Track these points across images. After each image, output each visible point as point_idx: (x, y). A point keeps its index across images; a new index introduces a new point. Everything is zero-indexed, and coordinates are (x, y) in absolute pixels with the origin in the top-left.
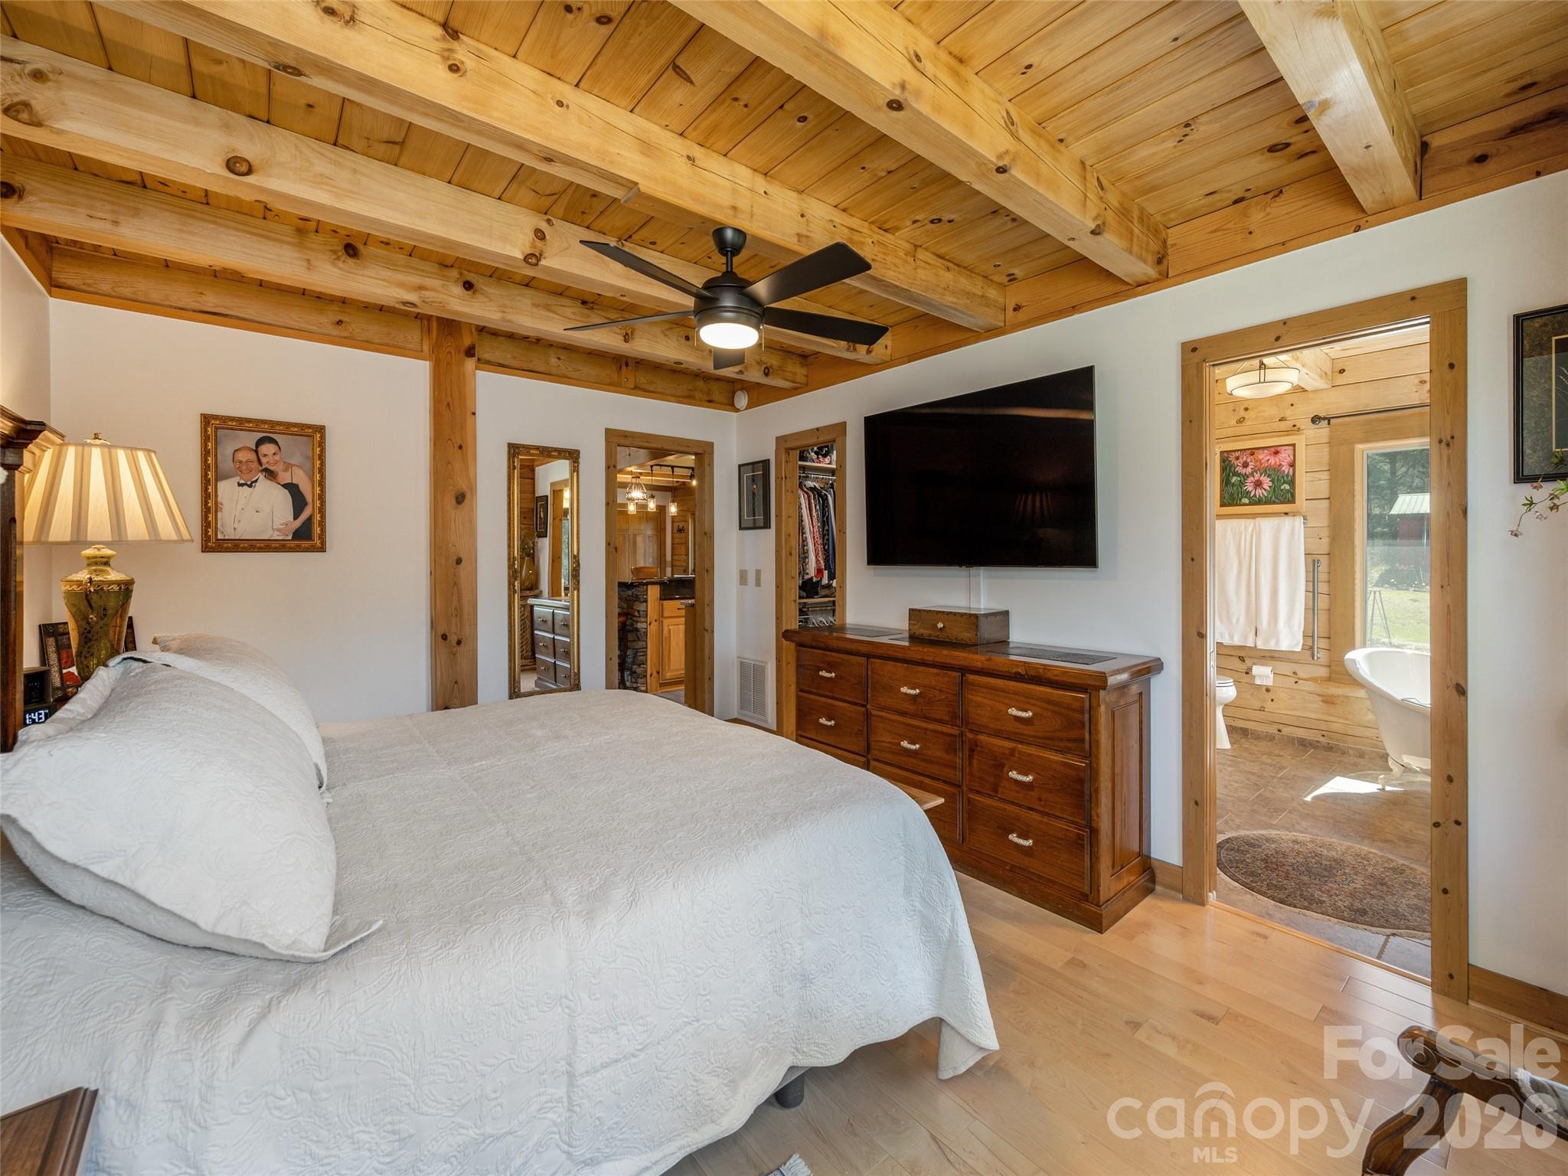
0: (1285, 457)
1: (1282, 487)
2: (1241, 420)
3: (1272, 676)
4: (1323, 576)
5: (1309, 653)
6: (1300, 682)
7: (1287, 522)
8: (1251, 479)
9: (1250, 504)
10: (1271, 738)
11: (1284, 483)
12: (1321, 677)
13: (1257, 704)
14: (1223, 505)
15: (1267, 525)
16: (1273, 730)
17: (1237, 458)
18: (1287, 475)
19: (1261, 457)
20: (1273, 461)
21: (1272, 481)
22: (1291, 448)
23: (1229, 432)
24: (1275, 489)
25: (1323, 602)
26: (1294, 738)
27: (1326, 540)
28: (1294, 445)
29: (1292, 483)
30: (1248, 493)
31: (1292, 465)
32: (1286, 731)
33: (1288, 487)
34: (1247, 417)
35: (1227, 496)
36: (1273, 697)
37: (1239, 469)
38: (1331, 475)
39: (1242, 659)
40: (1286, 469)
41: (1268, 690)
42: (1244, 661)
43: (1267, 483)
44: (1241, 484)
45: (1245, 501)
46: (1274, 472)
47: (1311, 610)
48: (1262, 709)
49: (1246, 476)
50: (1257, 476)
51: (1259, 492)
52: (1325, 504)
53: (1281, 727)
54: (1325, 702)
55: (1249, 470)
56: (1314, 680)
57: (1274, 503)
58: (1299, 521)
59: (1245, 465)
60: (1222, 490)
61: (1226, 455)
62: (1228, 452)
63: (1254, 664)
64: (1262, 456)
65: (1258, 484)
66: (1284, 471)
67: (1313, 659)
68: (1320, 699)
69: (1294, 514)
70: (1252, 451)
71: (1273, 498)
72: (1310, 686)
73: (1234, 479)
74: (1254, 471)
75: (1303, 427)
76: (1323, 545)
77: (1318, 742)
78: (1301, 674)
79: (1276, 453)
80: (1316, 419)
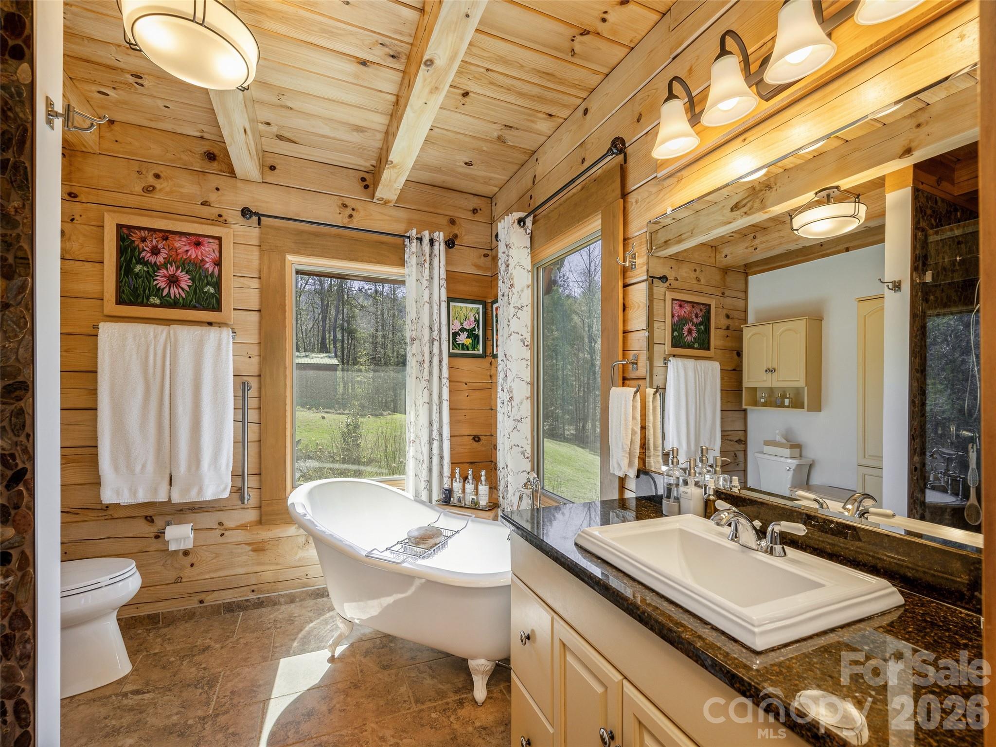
0: (208, 251)
1: (206, 290)
2: (149, 190)
3: (192, 536)
4: (253, 402)
5: (236, 496)
6: (227, 533)
7: (213, 334)
8: (163, 272)
9: (162, 306)
10: (189, 615)
11: (208, 284)
12: (250, 522)
13: (171, 575)
14: (120, 301)
15: (186, 335)
16: (193, 604)
17: (144, 240)
18: (212, 275)
19: (177, 245)
20: (193, 253)
21: (193, 279)
22: (217, 241)
23: (133, 201)
24: (196, 290)
25: (252, 433)
26: (219, 606)
27: (255, 360)
28: (220, 239)
29: (218, 285)
30: (159, 290)
31: (218, 263)
32: (211, 600)
33: (212, 290)
34: (158, 186)
35: (126, 289)
36: (194, 561)
37: (147, 255)
38: (261, 284)
39: (150, 519)
40: (209, 266)
41: (186, 553)
42: (152, 521)
43: (185, 281)
44: (149, 276)
45: (155, 300)
46: (194, 268)
47: (240, 442)
48: (179, 580)
49: (156, 267)
50: (172, 269)
51: (174, 291)
52: (255, 317)
53: (202, 596)
54: (254, 550)
55: (160, 259)
56: (242, 527)
57: (194, 308)
58: (226, 334)
59: (155, 251)
60: (119, 282)
61: (125, 231)
62: (130, 228)
63: (169, 524)
64: (180, 244)
65: (173, 281)
66: (207, 269)
67: (243, 503)
68: (250, 548)
69: (221, 325)
70: (166, 235)
71: (194, 302)
72: (239, 536)
73: (138, 268)
74: (167, 262)
75: (230, 220)
76: (252, 366)
77: (247, 600)
78: (228, 524)
79: (198, 244)
80: (246, 212)
